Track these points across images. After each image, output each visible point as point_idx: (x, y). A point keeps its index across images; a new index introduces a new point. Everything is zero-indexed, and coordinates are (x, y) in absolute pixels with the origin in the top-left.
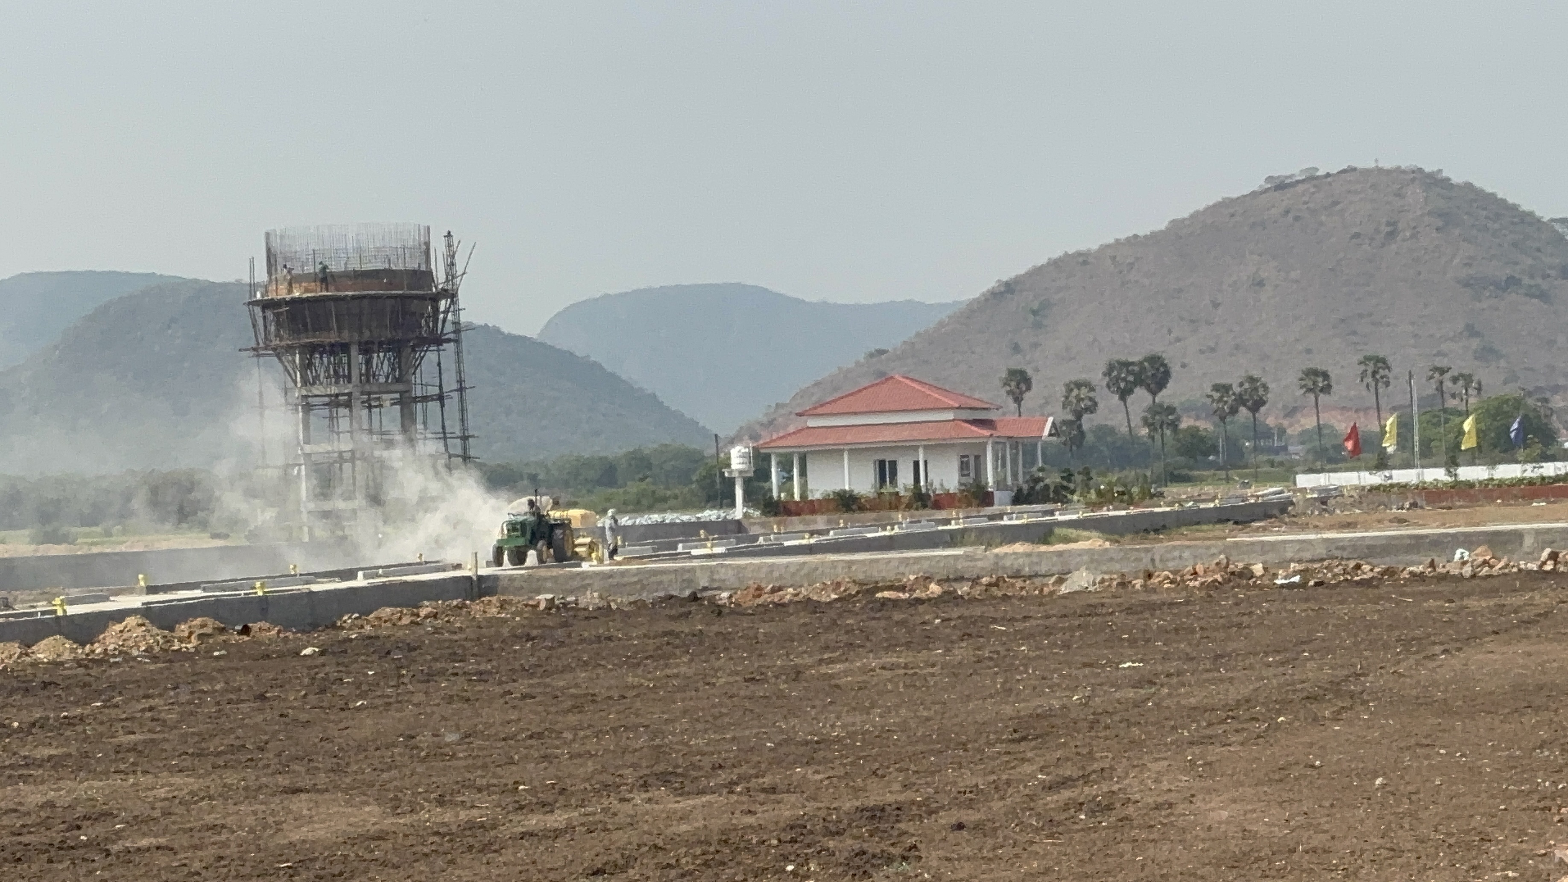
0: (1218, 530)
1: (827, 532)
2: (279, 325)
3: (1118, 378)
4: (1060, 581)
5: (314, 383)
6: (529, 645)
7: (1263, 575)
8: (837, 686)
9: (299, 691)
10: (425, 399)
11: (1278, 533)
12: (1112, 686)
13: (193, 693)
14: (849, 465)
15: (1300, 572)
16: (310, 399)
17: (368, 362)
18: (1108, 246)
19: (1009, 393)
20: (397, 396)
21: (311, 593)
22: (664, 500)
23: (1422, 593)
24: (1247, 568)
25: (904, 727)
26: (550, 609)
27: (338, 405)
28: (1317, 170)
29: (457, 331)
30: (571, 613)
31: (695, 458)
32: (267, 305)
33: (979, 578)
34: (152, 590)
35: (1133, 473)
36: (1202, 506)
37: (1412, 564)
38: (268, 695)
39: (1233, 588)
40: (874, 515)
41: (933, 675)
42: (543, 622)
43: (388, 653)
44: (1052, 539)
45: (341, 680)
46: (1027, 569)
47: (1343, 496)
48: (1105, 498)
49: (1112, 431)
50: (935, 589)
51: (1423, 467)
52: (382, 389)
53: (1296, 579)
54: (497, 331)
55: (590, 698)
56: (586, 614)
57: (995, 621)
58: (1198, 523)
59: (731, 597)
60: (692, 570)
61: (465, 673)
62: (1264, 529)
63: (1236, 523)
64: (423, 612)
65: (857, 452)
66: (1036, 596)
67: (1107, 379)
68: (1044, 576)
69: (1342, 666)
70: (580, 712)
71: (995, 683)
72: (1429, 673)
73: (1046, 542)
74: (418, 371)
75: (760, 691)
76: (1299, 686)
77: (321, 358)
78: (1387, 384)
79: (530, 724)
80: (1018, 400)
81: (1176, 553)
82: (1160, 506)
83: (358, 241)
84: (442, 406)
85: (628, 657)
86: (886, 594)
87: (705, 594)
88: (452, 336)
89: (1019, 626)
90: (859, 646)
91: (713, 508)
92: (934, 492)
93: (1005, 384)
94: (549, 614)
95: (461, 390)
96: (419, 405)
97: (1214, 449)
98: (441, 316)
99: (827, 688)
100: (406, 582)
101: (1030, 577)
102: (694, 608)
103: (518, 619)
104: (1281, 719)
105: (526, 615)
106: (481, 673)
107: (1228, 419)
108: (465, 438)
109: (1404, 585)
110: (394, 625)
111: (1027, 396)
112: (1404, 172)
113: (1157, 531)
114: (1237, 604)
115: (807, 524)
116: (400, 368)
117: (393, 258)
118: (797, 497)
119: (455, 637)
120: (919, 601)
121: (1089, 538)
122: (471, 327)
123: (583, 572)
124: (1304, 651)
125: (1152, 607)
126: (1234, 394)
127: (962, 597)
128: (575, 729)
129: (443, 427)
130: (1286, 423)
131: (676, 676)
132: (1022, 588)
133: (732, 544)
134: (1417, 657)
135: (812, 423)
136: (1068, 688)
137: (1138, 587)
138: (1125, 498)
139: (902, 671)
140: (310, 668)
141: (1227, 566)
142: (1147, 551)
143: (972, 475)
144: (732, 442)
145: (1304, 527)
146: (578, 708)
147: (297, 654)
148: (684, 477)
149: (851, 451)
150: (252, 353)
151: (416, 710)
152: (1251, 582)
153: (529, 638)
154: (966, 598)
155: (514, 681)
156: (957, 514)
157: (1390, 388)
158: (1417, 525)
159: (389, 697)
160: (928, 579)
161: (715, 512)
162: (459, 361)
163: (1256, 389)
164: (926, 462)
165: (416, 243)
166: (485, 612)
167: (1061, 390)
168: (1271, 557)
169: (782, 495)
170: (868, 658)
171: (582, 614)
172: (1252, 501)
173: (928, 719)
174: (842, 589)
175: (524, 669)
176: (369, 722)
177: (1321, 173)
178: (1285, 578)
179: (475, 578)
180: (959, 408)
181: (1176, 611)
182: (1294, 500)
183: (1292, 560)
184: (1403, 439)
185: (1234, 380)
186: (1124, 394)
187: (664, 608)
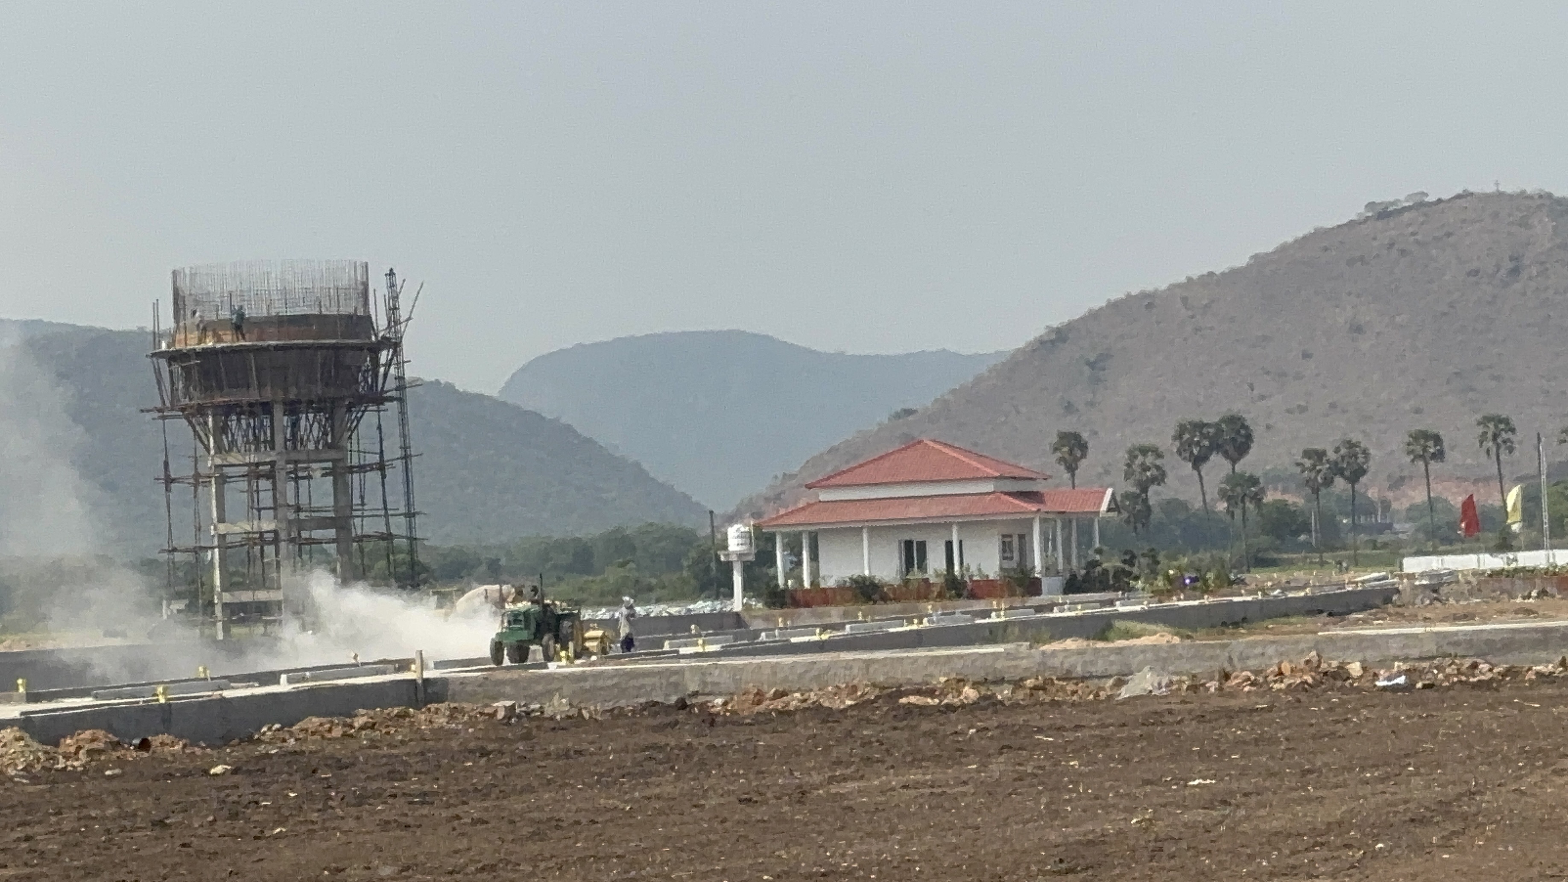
0: (1310, 622)
1: (842, 626)
2: (188, 378)
3: (1190, 443)
4: (1120, 683)
5: (230, 450)
6: (483, 761)
7: (1362, 676)
8: (850, 808)
9: (207, 816)
10: (362, 468)
11: (1380, 627)
12: (1178, 807)
13: (79, 819)
14: (869, 546)
15: (1407, 672)
16: (226, 470)
17: (295, 425)
18: (1179, 286)
19: (1061, 460)
20: (329, 465)
21: (223, 699)
22: (650, 589)
23: (1551, 697)
24: (1341, 667)
25: (928, 856)
26: (510, 718)
27: (259, 476)
28: (1427, 195)
29: (401, 388)
30: (535, 723)
31: (686, 538)
32: (173, 357)
33: (1022, 679)
34: (32, 698)
35: (1208, 555)
36: (1290, 595)
37: (1539, 663)
38: (168, 821)
39: (1325, 691)
40: (897, 606)
41: (964, 794)
42: (501, 734)
43: (314, 772)
44: (1111, 634)
45: (257, 803)
46: (1079, 669)
47: (1457, 582)
48: (1175, 586)
49: (1183, 506)
50: (970, 693)
51: (1553, 547)
52: (313, 457)
53: (1401, 680)
54: (450, 388)
55: (554, 823)
56: (552, 725)
57: (1040, 731)
58: (1287, 615)
59: (725, 704)
60: (679, 672)
61: (404, 794)
62: (1365, 621)
63: (1330, 615)
64: (358, 722)
65: (878, 531)
66: (1091, 702)
67: (1177, 443)
68: (1100, 677)
69: (1454, 783)
70: (542, 840)
71: (1038, 803)
72: (1557, 791)
73: (1105, 639)
74: (354, 436)
75: (759, 813)
76: (1401, 808)
77: (239, 420)
78: (1511, 450)
79: (481, 854)
80: (1071, 469)
81: (1258, 650)
82: (1241, 595)
83: (283, 280)
84: (384, 477)
85: (601, 775)
86: (913, 699)
87: (694, 701)
88: (393, 394)
89: (1070, 736)
90: (878, 761)
91: (705, 599)
92: (971, 577)
93: (1056, 449)
94: (508, 724)
95: (406, 458)
96: (356, 476)
97: (1305, 528)
98: (382, 370)
99: (838, 811)
100: (337, 687)
101: (1083, 679)
102: (681, 716)
103: (470, 730)
104: (1380, 845)
105: (481, 726)
106: (425, 794)
107: (1323, 491)
108: (410, 515)
109: (1531, 688)
110: (323, 737)
111: (1083, 464)
112: (1531, 197)
113: (1236, 625)
114: (1331, 709)
115: (820, 616)
116: (332, 430)
117: (325, 302)
118: (807, 585)
119: (395, 751)
120: (950, 708)
121: (1155, 633)
122: (417, 383)
123: (549, 674)
124: (1409, 765)
125: (1230, 715)
126: (1328, 461)
127: (1001, 703)
128: (534, 861)
129: (385, 502)
130: (1390, 495)
131: (658, 797)
132: (1074, 692)
133: (727, 639)
134: (1544, 772)
135: (824, 496)
136: (1126, 810)
137: (1212, 690)
138: (1200, 585)
139: (927, 791)
140: (220, 789)
141: (1319, 666)
142: (1224, 646)
143: (1016, 555)
144: (731, 519)
145: (1413, 619)
146: (537, 836)
147: (206, 772)
148: (674, 562)
149: (872, 530)
150: (156, 415)
151: (344, 838)
152: (1347, 684)
153: (484, 753)
154: (1007, 703)
155: (465, 803)
156: (998, 604)
157: (1516, 453)
158: (1546, 617)
159: (313, 822)
160: (961, 681)
161: (709, 603)
162: (403, 422)
163: (1355, 456)
164: (961, 542)
165: (353, 282)
166: (431, 722)
167: (1122, 456)
168: (1371, 655)
169: (790, 582)
170: (887, 775)
171: (546, 724)
172: (1349, 588)
173: (956, 848)
174: (859, 693)
175: (476, 790)
176: (288, 853)
177: (1432, 198)
178: (1389, 679)
179: (420, 682)
180: (1001, 478)
181: (1257, 719)
182: (1400, 587)
183: (1396, 658)
184: (1530, 515)
185: (1328, 444)
186: (1198, 461)
187: (647, 717)
